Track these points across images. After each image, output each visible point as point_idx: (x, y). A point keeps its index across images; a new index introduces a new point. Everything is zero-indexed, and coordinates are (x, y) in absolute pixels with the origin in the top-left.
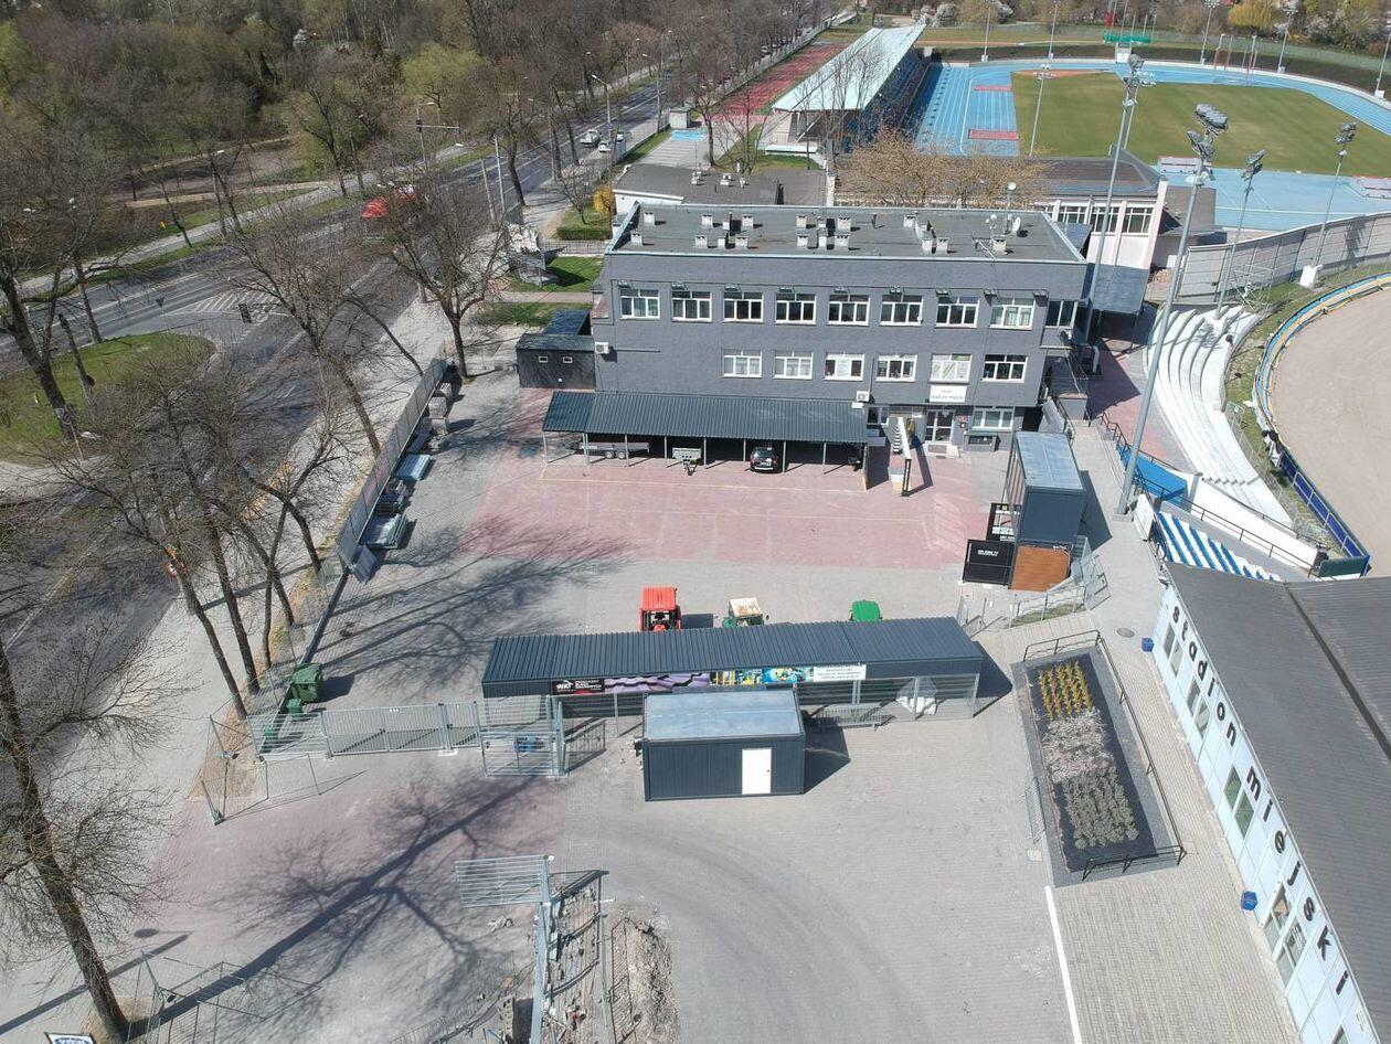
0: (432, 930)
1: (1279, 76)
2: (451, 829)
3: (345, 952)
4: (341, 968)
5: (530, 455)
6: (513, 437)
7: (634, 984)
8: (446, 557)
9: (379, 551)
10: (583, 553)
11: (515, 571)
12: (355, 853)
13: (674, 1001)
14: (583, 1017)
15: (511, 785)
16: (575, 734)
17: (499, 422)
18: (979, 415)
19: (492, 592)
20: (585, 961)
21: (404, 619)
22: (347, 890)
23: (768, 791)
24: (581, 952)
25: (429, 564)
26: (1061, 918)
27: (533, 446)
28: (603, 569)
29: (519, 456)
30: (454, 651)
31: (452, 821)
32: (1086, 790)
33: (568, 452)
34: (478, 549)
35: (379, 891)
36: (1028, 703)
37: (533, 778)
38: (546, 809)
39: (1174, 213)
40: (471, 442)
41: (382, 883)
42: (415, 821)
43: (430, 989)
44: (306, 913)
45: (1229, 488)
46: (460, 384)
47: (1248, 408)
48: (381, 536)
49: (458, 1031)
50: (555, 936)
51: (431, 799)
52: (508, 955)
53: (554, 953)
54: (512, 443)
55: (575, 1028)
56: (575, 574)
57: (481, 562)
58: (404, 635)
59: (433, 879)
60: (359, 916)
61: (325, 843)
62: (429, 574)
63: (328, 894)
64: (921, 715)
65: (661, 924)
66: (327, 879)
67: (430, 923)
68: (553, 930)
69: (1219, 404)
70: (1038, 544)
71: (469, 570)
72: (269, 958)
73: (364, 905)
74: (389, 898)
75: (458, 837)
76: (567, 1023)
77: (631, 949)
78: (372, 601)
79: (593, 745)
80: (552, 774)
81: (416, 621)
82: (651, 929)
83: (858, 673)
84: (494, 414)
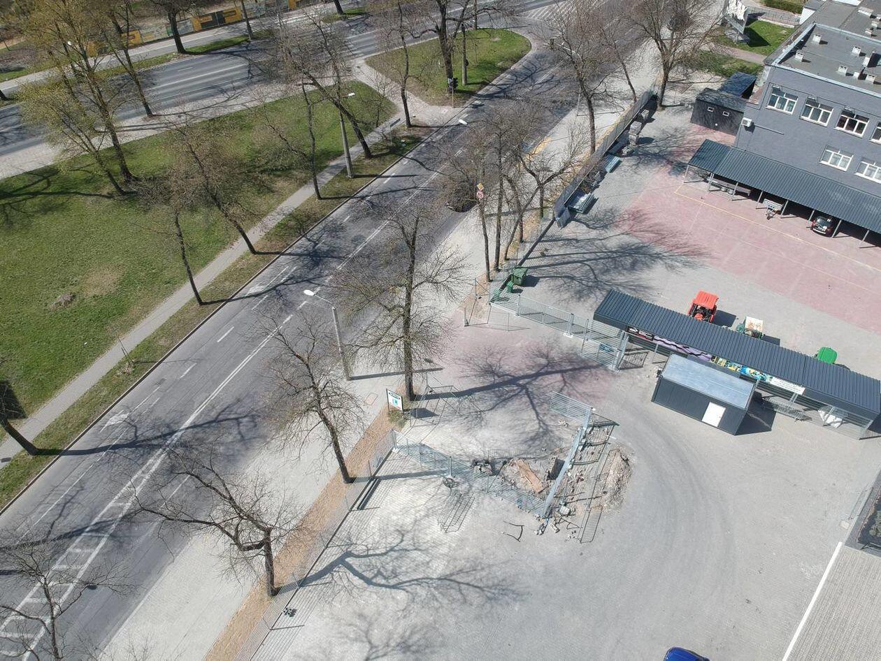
0: (533, 412)
2: (557, 372)
3: (498, 404)
4: (494, 410)
5: (675, 174)
6: (671, 158)
7: (610, 478)
8: (605, 227)
9: (573, 212)
10: (679, 250)
11: (638, 248)
12: (514, 364)
13: (624, 494)
14: (582, 480)
15: (590, 364)
16: (630, 353)
17: (668, 145)
19: (621, 256)
20: (593, 458)
21: (572, 256)
22: (506, 378)
23: (716, 426)
24: (593, 453)
25: (595, 228)
27: (680, 168)
28: (686, 264)
29: (669, 173)
30: (590, 284)
31: (558, 368)
33: (699, 179)
34: (623, 228)
35: (519, 385)
37: (602, 365)
38: (603, 383)
40: (646, 154)
41: (521, 382)
42: (543, 361)
43: (524, 436)
44: (489, 380)
46: (655, 110)
48: (578, 204)
49: (530, 458)
50: (584, 441)
51: (554, 354)
52: (560, 439)
53: (581, 448)
54: (670, 162)
55: (578, 482)
56: (669, 262)
57: (622, 236)
58: (569, 265)
59: (542, 390)
60: (508, 392)
61: (504, 354)
62: (593, 234)
63: (499, 377)
64: (829, 425)
65: (633, 460)
66: (500, 370)
67: (534, 408)
68: (584, 437)
71: (615, 239)
72: (470, 392)
73: (512, 388)
74: (522, 390)
75: (558, 377)
76: (575, 479)
77: (614, 464)
78: (561, 240)
79: (637, 362)
80: (611, 367)
81: (577, 259)
82: (627, 460)
83: (800, 390)
84: (667, 138)
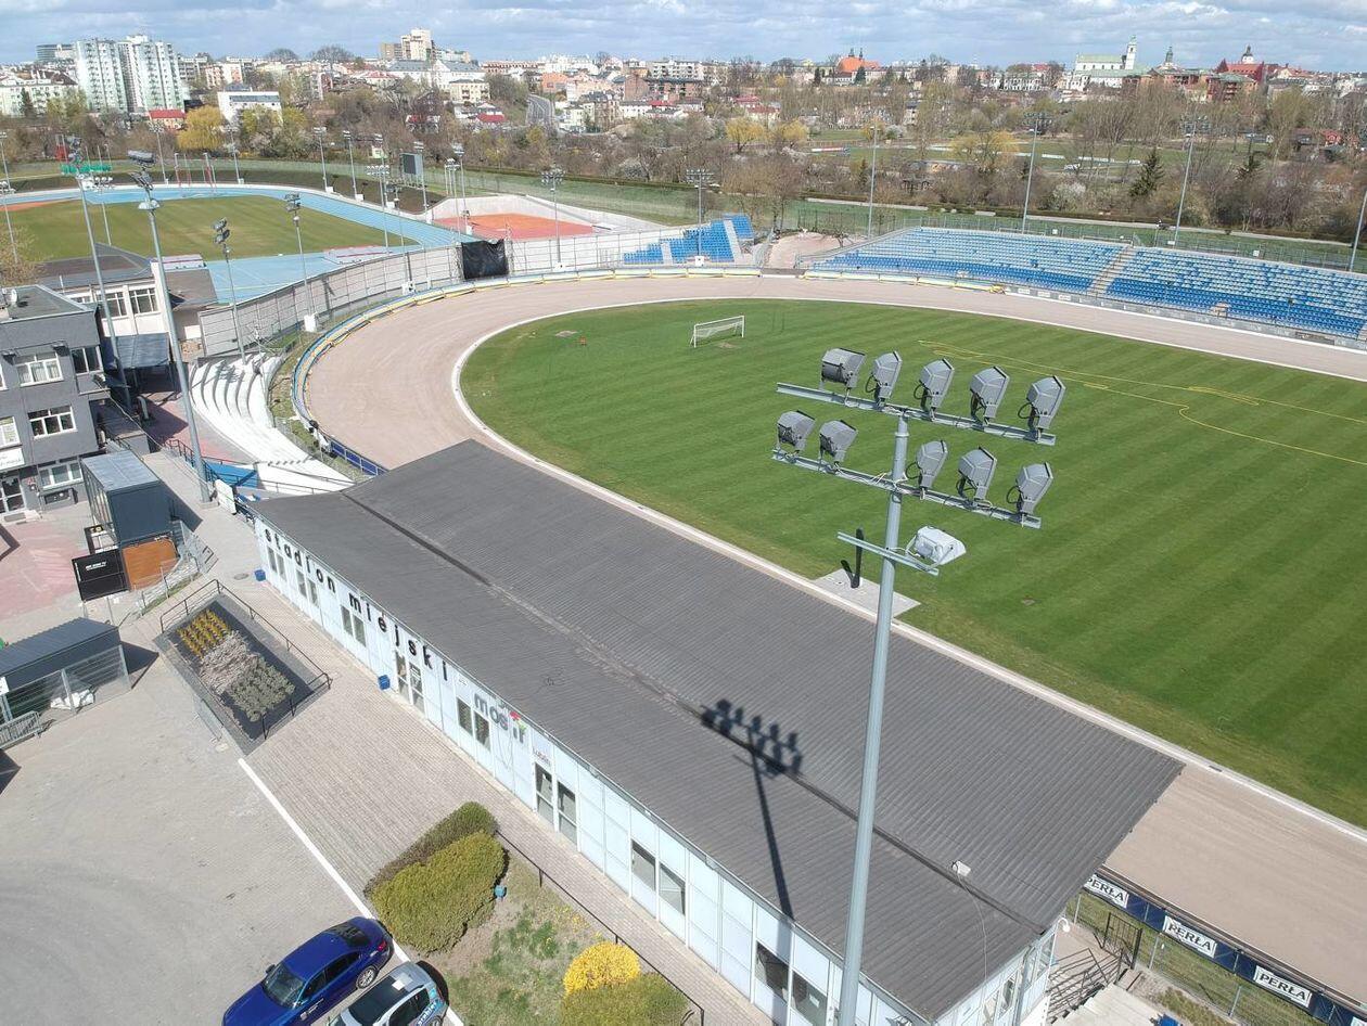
1: (241, 187)
18: (45, 474)
26: (258, 772)
32: (246, 683)
36: (177, 657)
39: (178, 292)
45: (288, 466)
47: (294, 422)
64: (80, 708)
69: (270, 423)
70: (139, 541)
